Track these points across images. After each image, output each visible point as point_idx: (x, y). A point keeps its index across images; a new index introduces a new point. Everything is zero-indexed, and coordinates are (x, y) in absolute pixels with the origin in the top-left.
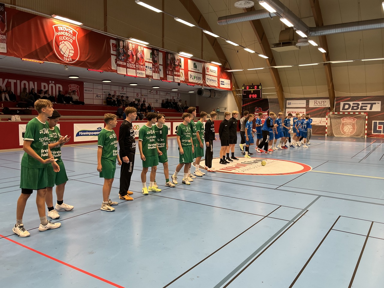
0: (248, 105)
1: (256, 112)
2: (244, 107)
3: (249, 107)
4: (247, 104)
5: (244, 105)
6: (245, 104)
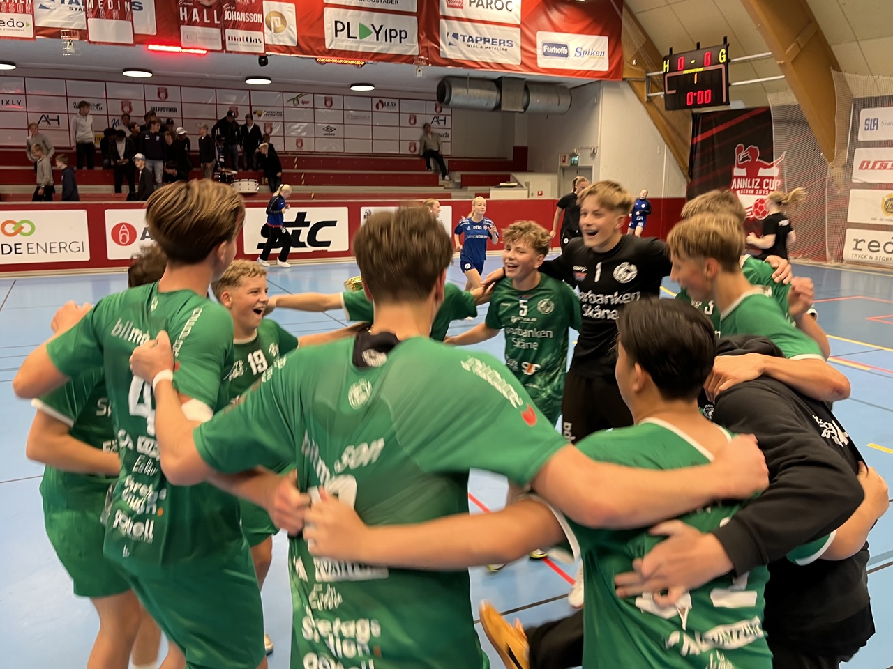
0: (712, 136)
1: (739, 167)
2: (699, 146)
3: (716, 146)
4: (708, 134)
5: (699, 138)
6: (702, 132)
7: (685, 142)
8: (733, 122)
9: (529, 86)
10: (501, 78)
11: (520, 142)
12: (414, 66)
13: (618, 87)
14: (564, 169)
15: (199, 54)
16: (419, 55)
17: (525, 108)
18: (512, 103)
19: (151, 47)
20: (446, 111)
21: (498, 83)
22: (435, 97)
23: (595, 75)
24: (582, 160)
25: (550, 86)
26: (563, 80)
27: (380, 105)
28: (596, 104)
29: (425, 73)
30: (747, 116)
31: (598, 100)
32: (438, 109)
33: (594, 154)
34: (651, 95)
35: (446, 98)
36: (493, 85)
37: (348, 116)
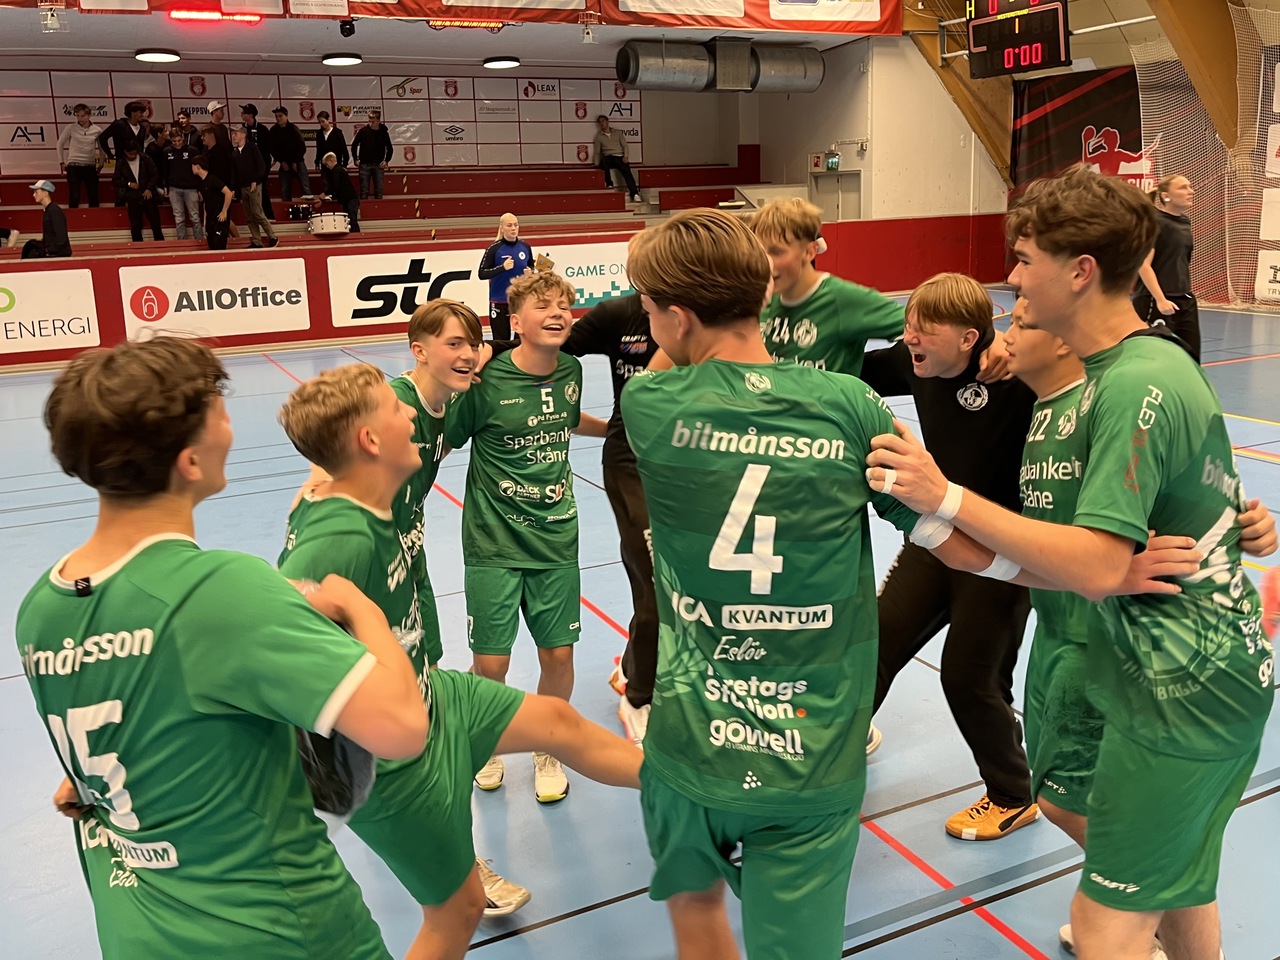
0: (1046, 115)
1: (1087, 161)
2: (1025, 132)
3: (1052, 131)
4: (1039, 113)
5: (1025, 119)
6: (1029, 112)
7: (1004, 128)
8: (1077, 93)
9: (757, 50)
10: (714, 39)
11: (747, 138)
12: (580, 27)
13: (897, 46)
14: (816, 177)
15: (250, 22)
16: (587, 8)
17: (754, 85)
18: (733, 77)
19: (175, 14)
20: (632, 94)
21: (711, 48)
22: (613, 73)
23: (859, 29)
24: (844, 162)
25: (792, 49)
26: (810, 39)
27: (530, 89)
28: (864, 73)
29: (595, 36)
30: (1098, 81)
31: (866, 66)
32: (620, 93)
33: (862, 151)
34: (947, 55)
35: (631, 74)
36: (703, 49)
37: (481, 109)
